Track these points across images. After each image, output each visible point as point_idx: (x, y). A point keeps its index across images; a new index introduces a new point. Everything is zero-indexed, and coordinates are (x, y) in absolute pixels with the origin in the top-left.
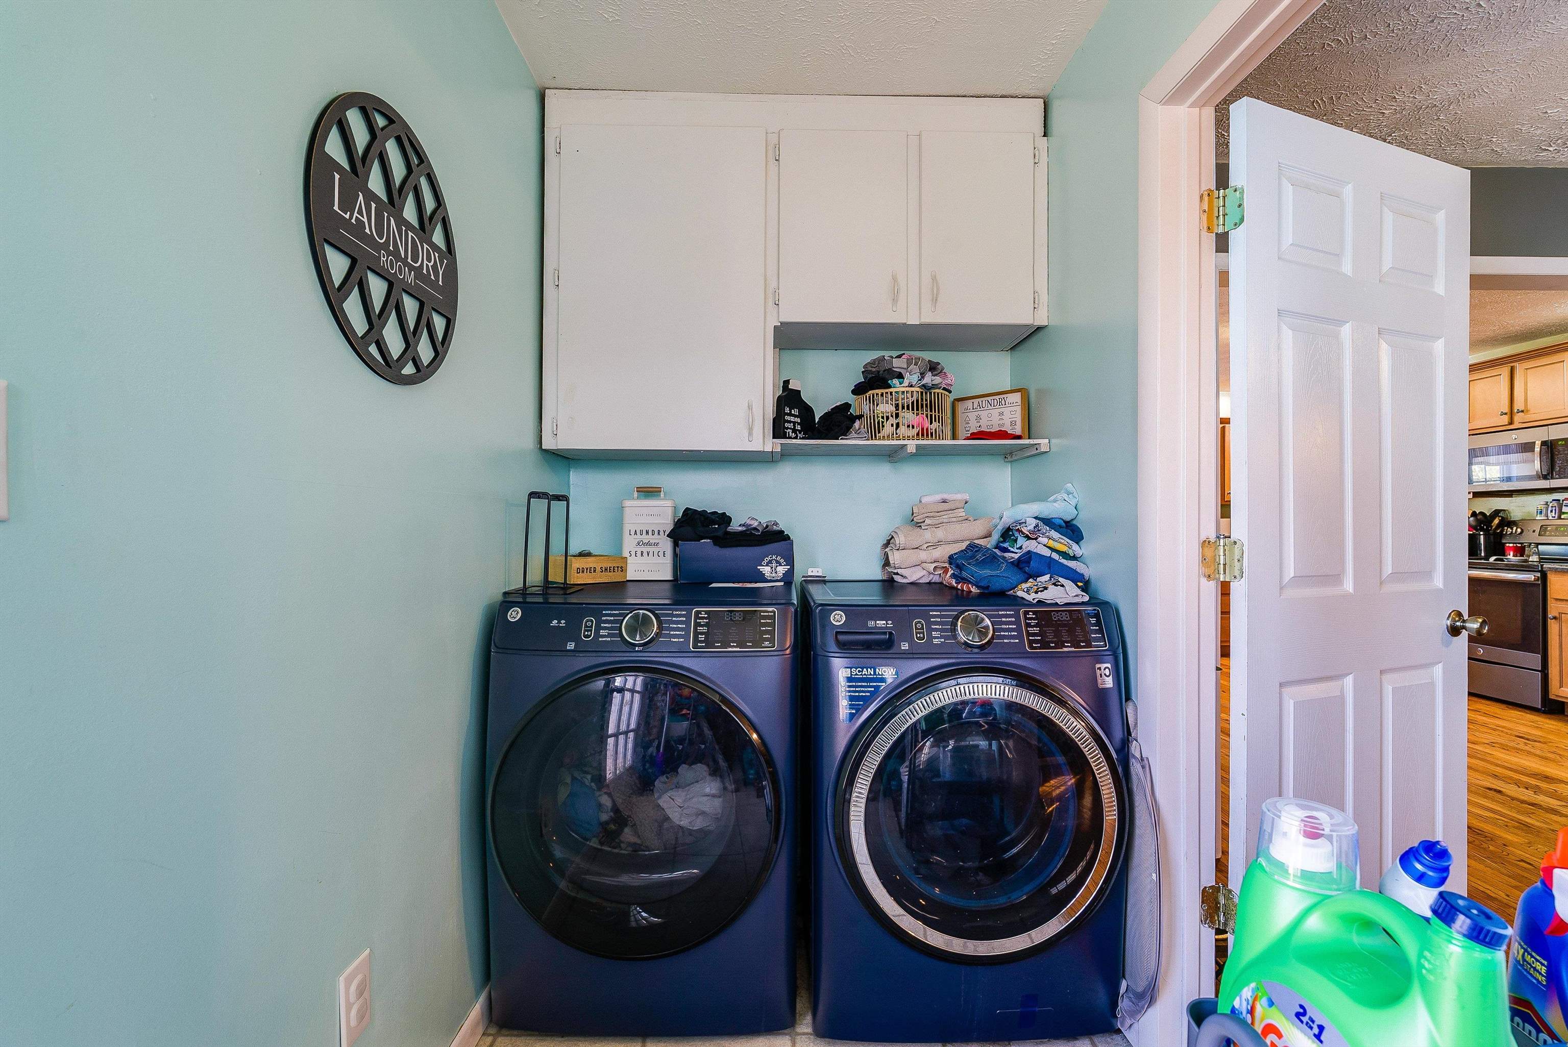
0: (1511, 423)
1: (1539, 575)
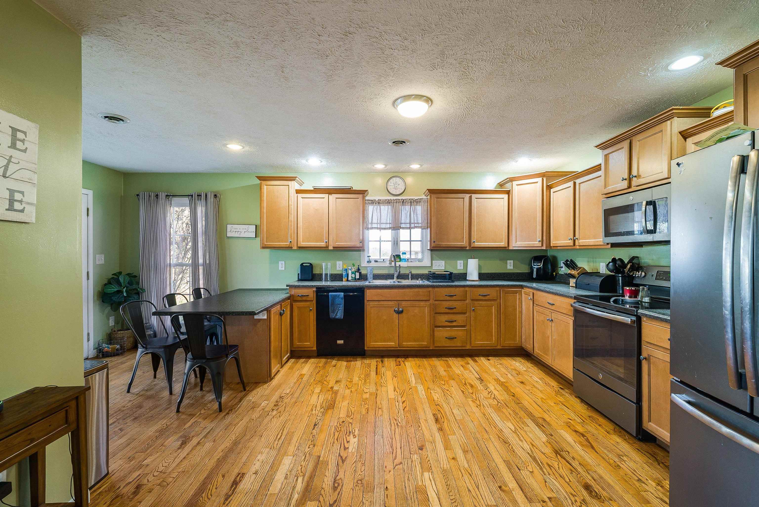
0: (629, 187)
1: (634, 318)
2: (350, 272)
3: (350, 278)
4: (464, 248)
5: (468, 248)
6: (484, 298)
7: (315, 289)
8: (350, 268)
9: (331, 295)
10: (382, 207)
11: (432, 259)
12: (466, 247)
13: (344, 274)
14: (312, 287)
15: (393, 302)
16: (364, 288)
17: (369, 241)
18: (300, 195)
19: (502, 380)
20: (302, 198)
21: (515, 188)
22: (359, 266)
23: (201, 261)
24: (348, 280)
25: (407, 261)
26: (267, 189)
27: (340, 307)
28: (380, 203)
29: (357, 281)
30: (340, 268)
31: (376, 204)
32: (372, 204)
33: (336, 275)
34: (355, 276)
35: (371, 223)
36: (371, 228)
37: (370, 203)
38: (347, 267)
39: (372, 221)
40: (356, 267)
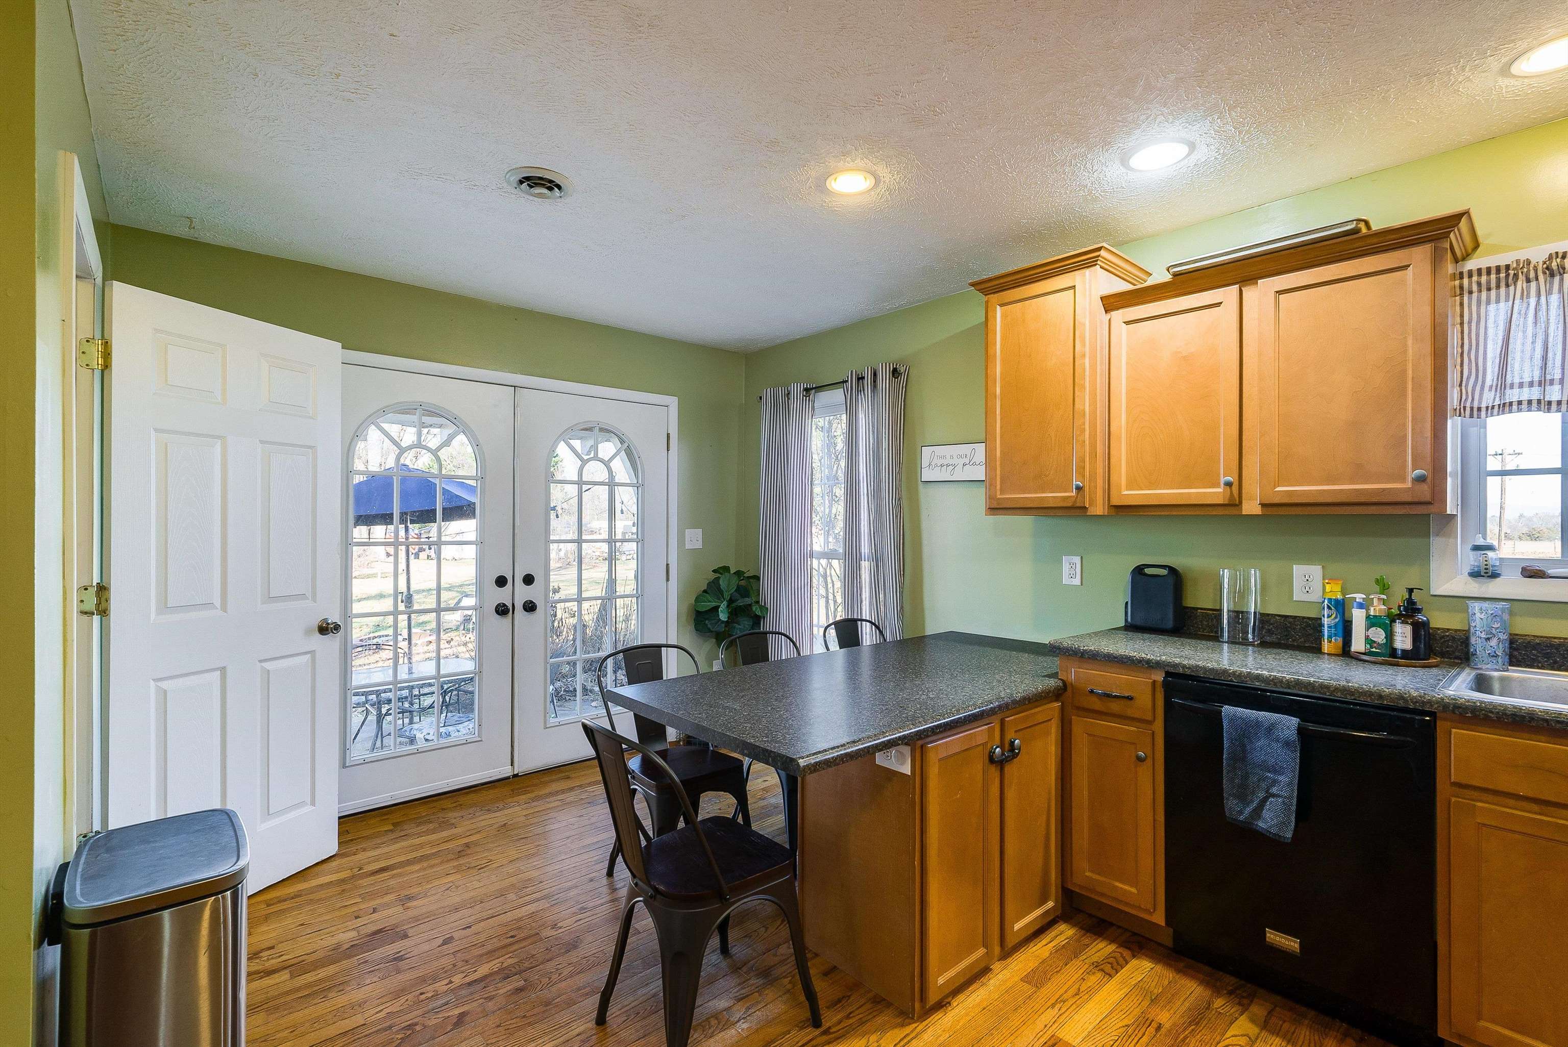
2: (1358, 617)
3: (1358, 645)
7: (1159, 677)
8: (1359, 597)
9: (1233, 719)
13: (1326, 621)
14: (1150, 665)
16: (1432, 714)
17: (1483, 473)
18: (1118, 316)
20: (1127, 323)
22: (1411, 591)
23: (865, 549)
24: (1346, 652)
26: (1004, 316)
27: (1274, 782)
28: (1560, 272)
29: (1398, 665)
30: (1308, 592)
31: (1533, 284)
32: (1507, 286)
33: (1290, 623)
34: (1387, 640)
35: (1499, 386)
36: (1496, 408)
37: (1493, 284)
38: (1344, 591)
39: (1502, 374)
40: (1399, 596)
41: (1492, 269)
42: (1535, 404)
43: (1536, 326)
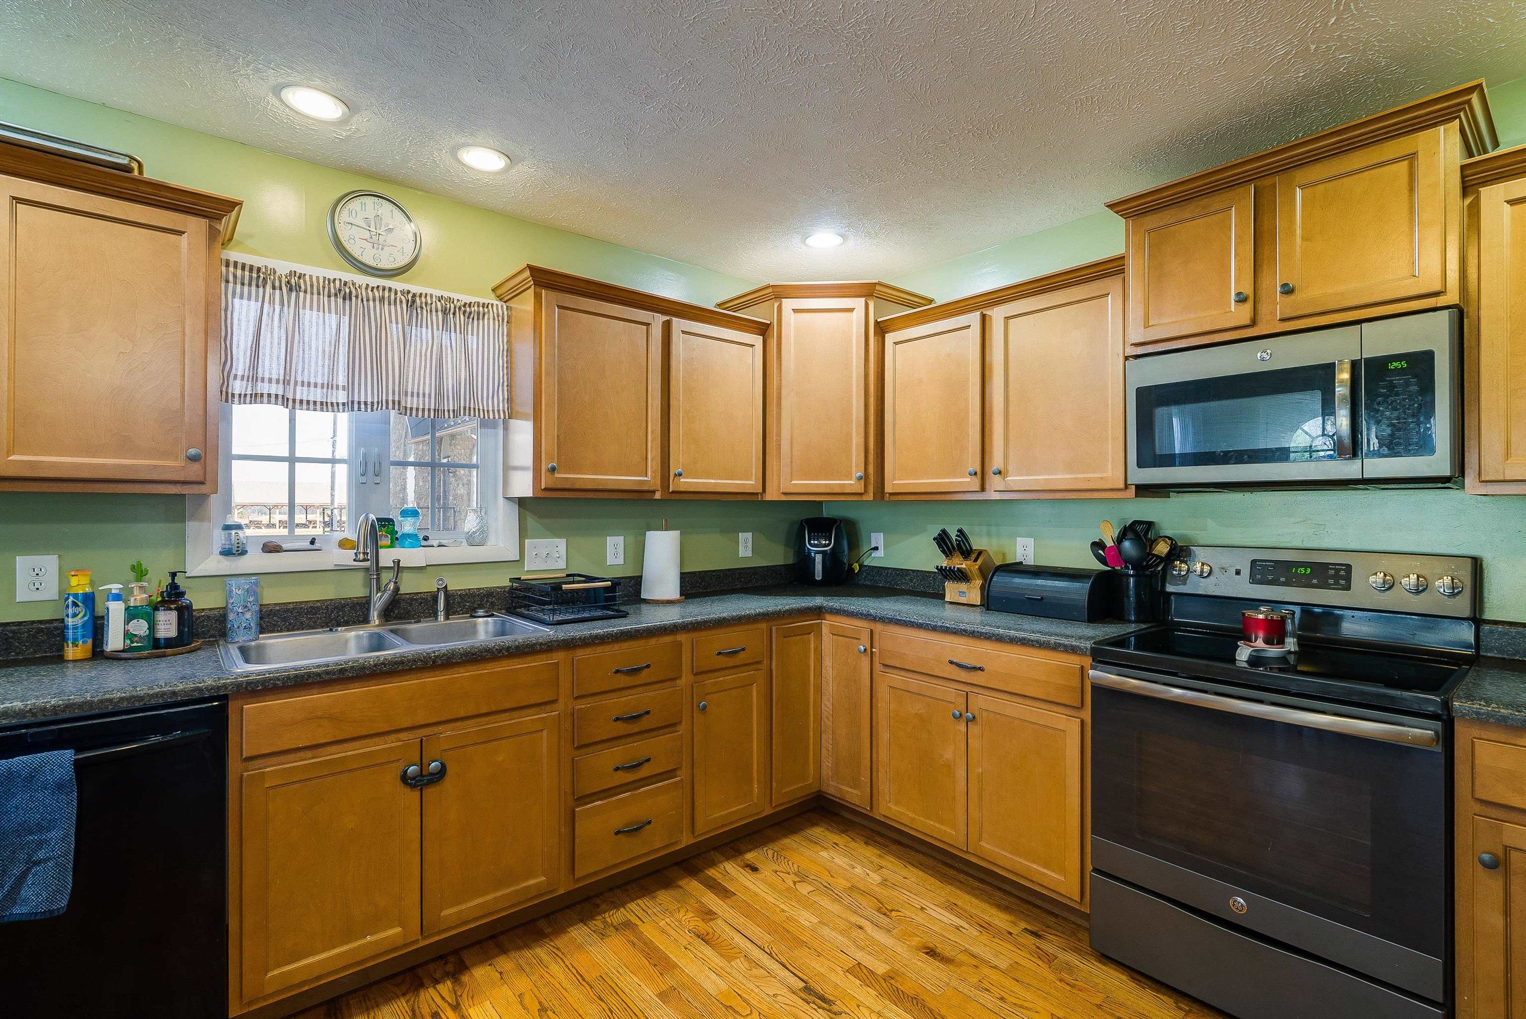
1: (1438, 725)
2: (116, 611)
3: (114, 641)
4: (648, 496)
5: (658, 496)
6: (731, 662)
8: (114, 587)
10: (309, 317)
11: (523, 534)
12: (654, 492)
13: (70, 621)
15: (393, 737)
16: (225, 698)
17: (230, 457)
19: (881, 969)
21: (790, 320)
22: (174, 575)
24: (98, 654)
25: (424, 543)
28: (296, 289)
29: (164, 655)
30: (38, 589)
31: (277, 292)
32: (257, 286)
33: (13, 632)
34: (150, 632)
35: (251, 377)
36: (248, 397)
37: (246, 281)
38: (92, 583)
39: (254, 367)
40: (157, 582)
41: (246, 267)
42: (273, 399)
43: (280, 330)
